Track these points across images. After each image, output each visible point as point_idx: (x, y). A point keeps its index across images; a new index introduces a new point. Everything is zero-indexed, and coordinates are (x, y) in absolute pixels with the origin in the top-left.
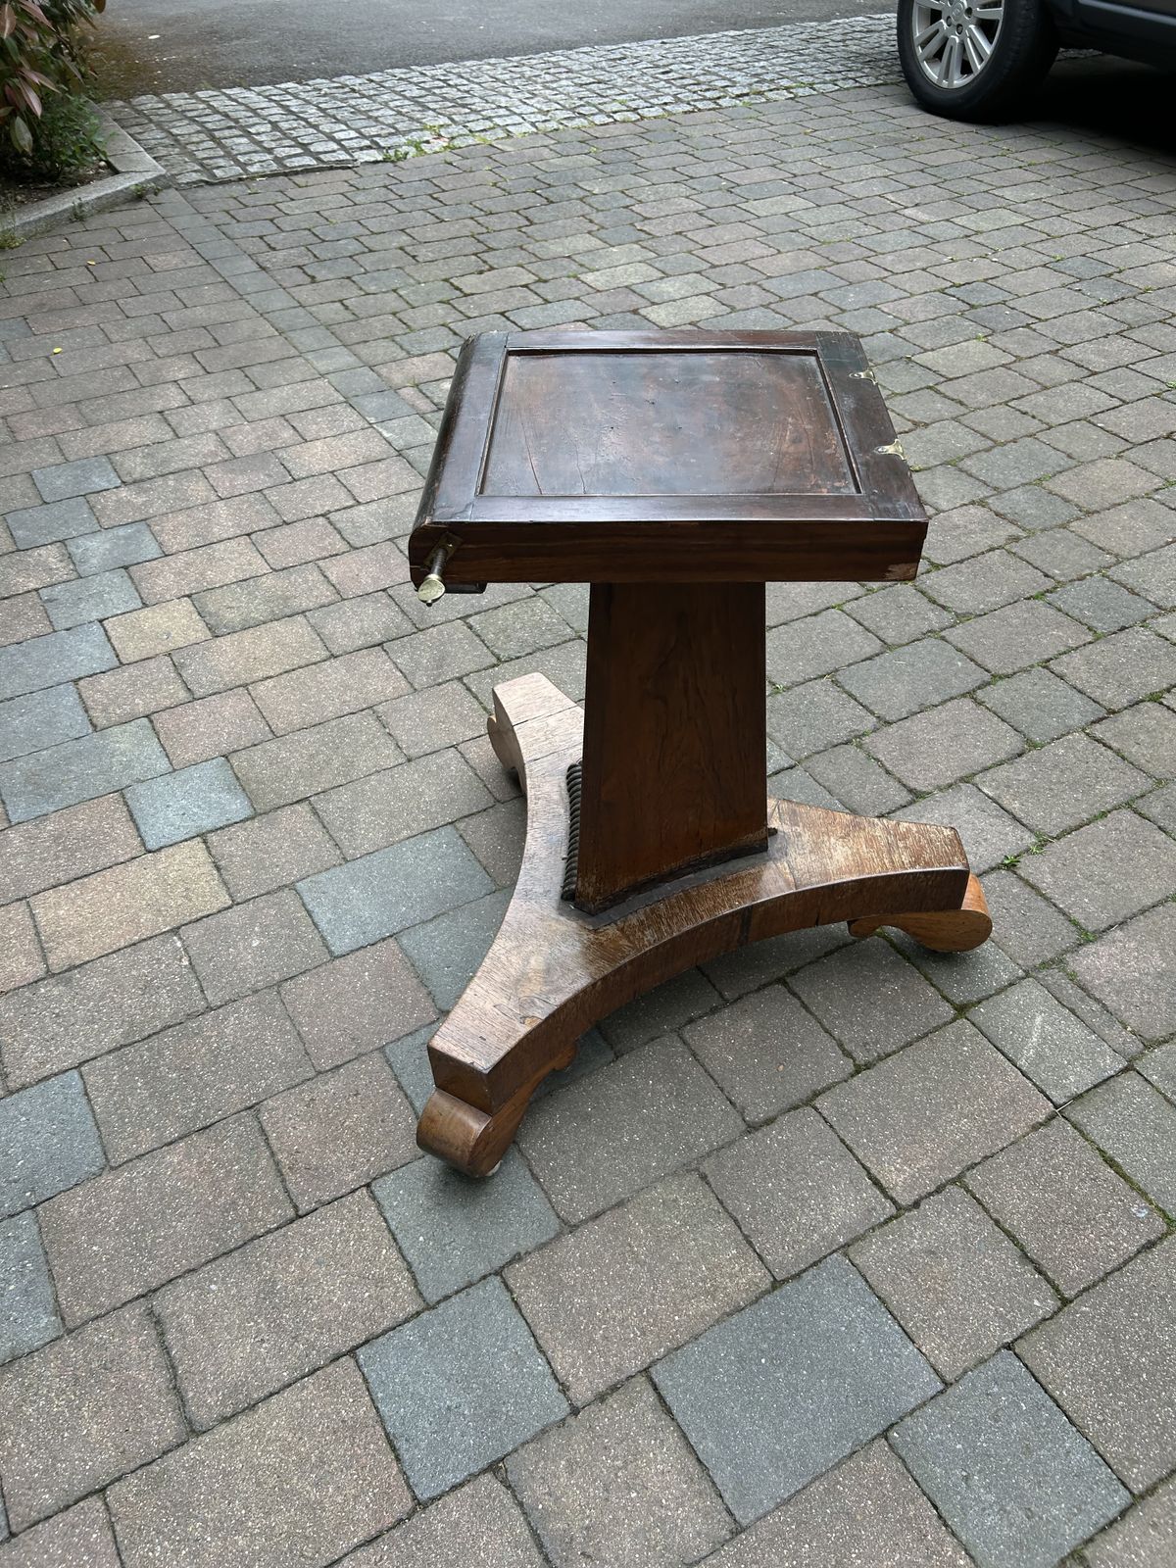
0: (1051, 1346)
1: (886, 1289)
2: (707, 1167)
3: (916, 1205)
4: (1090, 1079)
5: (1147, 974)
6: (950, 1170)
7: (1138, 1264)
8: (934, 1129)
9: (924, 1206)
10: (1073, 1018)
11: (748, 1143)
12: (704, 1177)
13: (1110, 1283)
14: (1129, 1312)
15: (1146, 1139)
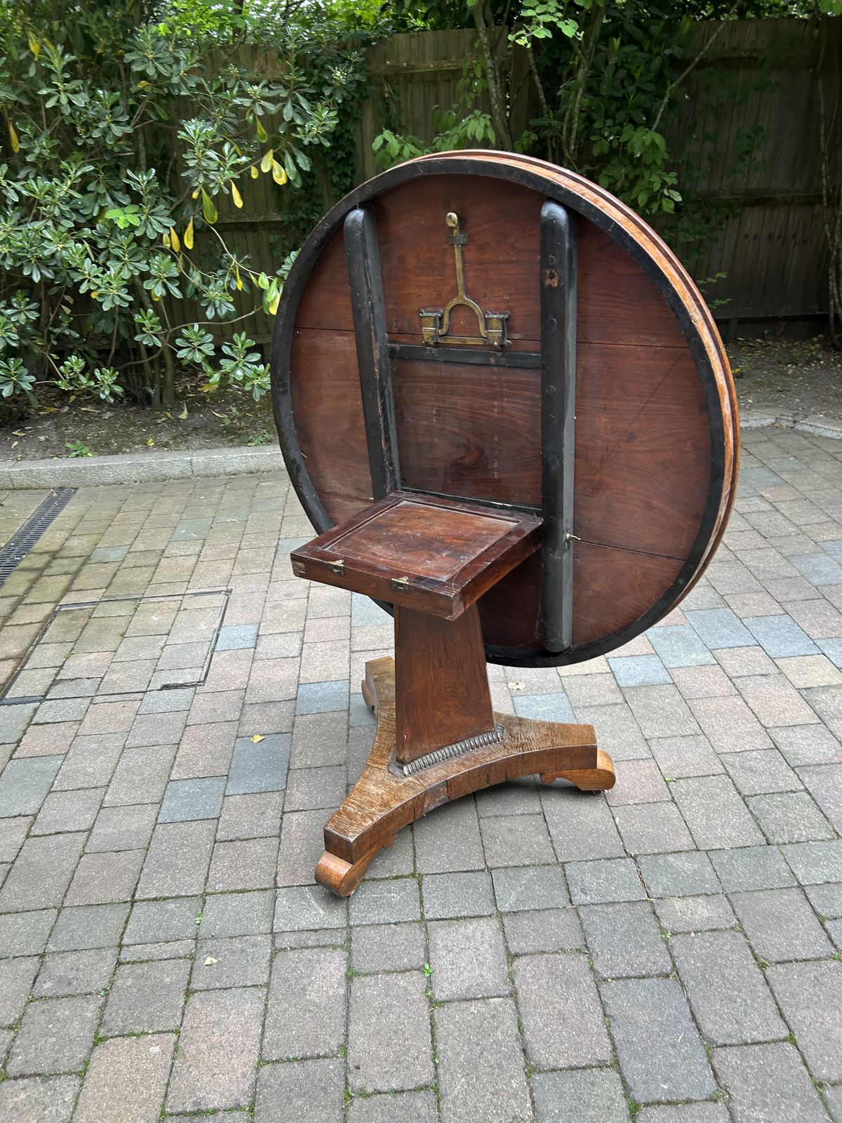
0: (209, 830)
1: (263, 796)
2: (343, 768)
3: (281, 818)
4: (279, 910)
5: (309, 984)
6: (284, 835)
7: (205, 872)
8: (304, 839)
9: (279, 820)
10: (312, 927)
11: (343, 782)
12: (340, 765)
13: (208, 859)
14: (196, 858)
15: (240, 912)
